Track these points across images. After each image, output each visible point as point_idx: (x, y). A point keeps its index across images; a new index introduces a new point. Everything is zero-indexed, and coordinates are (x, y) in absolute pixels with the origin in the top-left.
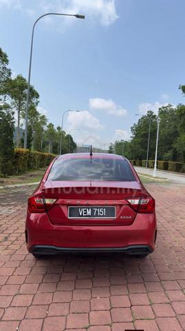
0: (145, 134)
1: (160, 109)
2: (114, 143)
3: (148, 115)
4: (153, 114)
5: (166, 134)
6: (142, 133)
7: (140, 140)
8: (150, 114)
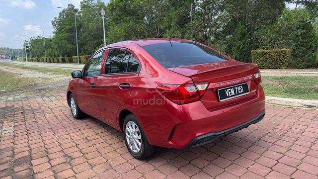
0: (70, 29)
1: (82, 3)
2: (29, 40)
3: (69, 8)
4: (75, 8)
5: (95, 28)
6: (67, 27)
7: (66, 35)
8: (72, 8)
